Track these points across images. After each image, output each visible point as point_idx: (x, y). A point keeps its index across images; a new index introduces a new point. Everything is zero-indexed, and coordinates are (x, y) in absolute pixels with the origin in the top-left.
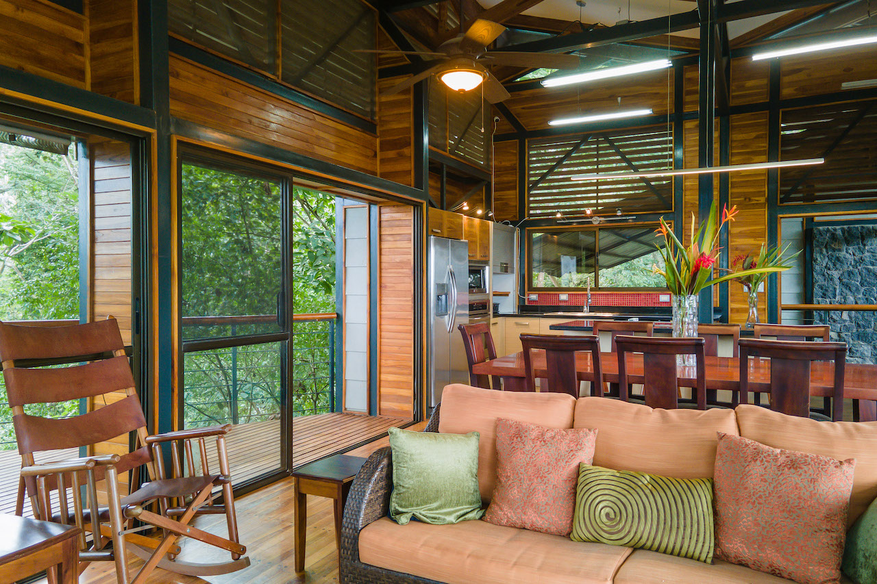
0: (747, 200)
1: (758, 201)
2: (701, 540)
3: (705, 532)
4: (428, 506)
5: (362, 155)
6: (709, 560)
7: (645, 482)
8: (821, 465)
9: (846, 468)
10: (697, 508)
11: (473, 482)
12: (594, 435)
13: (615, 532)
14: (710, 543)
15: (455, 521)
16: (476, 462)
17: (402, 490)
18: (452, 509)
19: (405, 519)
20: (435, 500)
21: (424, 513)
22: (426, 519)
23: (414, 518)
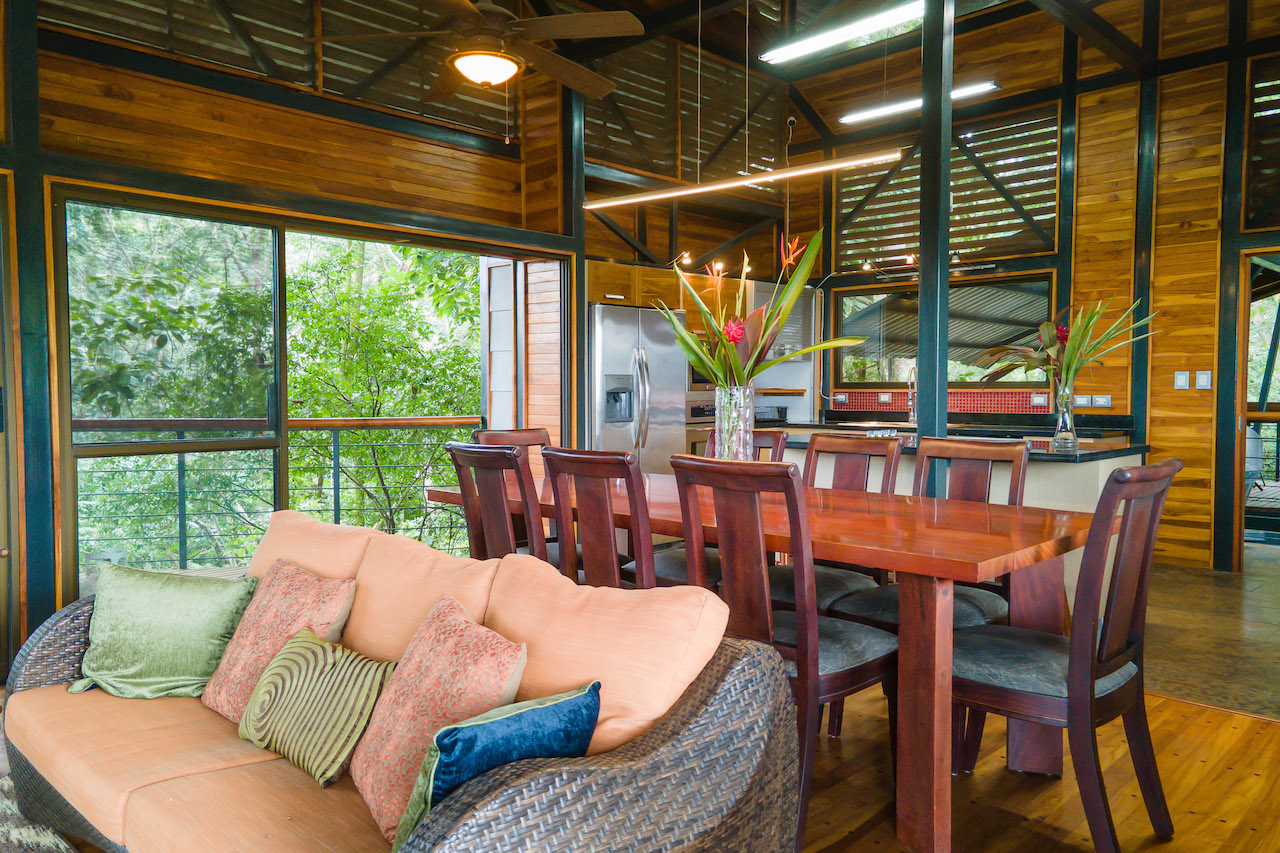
0: (1186, 226)
1: (1204, 226)
2: (325, 751)
3: (336, 740)
4: (121, 672)
5: (490, 190)
6: (321, 781)
7: (330, 661)
8: (478, 650)
9: (505, 658)
10: (346, 703)
11: (211, 646)
12: (347, 589)
13: (259, 730)
14: (336, 757)
15: (148, 695)
16: (225, 618)
17: (92, 646)
18: (163, 679)
19: (79, 685)
20: (133, 664)
21: (111, 680)
22: (110, 690)
23: (95, 686)
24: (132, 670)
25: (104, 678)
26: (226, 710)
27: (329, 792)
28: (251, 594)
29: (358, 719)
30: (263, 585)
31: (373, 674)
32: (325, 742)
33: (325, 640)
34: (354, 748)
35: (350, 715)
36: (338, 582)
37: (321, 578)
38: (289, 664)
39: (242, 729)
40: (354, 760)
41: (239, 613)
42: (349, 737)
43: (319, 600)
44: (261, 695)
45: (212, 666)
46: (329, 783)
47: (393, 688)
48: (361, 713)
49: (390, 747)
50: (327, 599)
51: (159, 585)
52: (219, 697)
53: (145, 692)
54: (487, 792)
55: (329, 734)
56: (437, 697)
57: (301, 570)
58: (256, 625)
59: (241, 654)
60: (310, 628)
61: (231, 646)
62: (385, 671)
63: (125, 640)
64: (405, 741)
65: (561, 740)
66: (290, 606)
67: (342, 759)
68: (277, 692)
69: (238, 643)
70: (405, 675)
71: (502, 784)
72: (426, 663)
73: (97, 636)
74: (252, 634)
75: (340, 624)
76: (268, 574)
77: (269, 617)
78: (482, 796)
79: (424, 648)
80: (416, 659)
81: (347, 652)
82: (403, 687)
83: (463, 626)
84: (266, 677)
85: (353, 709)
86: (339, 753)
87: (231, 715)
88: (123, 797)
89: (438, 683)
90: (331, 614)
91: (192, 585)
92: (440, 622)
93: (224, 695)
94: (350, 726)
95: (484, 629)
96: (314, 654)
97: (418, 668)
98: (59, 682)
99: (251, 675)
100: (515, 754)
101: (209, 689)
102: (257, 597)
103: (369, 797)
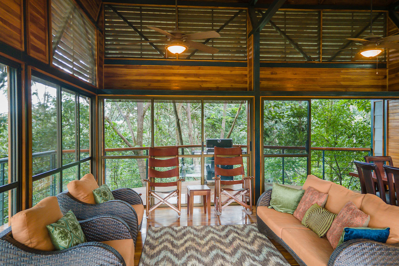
2: (321, 230)
3: (323, 228)
4: (277, 206)
5: (375, 79)
6: (320, 236)
7: (322, 211)
8: (357, 215)
9: (364, 217)
10: (325, 221)
11: (295, 204)
12: (326, 196)
13: (306, 223)
14: (323, 232)
15: (283, 212)
16: (298, 198)
17: (272, 200)
18: (285, 209)
19: (270, 207)
20: (279, 205)
21: (275, 207)
22: (275, 209)
23: (272, 208)
24: (279, 206)
25: (274, 207)
26: (299, 218)
27: (321, 239)
28: (303, 193)
29: (328, 225)
30: (306, 192)
31: (332, 216)
32: (321, 228)
33: (321, 206)
34: (327, 231)
35: (326, 224)
36: (324, 194)
37: (319, 192)
38: (312, 210)
39: (302, 222)
40: (327, 234)
41: (301, 197)
42: (326, 228)
43: (319, 197)
44: (306, 216)
45: (295, 208)
46: (322, 237)
47: (336, 219)
48: (329, 224)
49: (335, 232)
50: (321, 197)
51: (284, 189)
52: (297, 215)
53: (282, 211)
54: (356, 242)
55: (321, 227)
56: (347, 223)
57: (315, 190)
58: (305, 200)
59: (302, 207)
60: (317, 203)
61: (299, 204)
62: (335, 216)
63: (278, 199)
64: (339, 231)
65: (377, 238)
66: (312, 198)
67: (325, 232)
68: (310, 216)
69: (301, 204)
70: (339, 217)
71: (359, 241)
72: (344, 215)
73: (273, 197)
74: (304, 203)
75: (324, 203)
76: (307, 190)
77: (307, 199)
78: (354, 242)
79: (344, 212)
80: (342, 214)
81: (326, 210)
82: (339, 220)
83: (354, 209)
84: (307, 212)
85: (327, 222)
86: (324, 231)
87: (300, 219)
88: (281, 229)
89: (347, 220)
90: (322, 201)
91: (291, 190)
92: (348, 206)
93: (298, 215)
94: (326, 226)
95: (359, 210)
96: (318, 209)
97: (343, 216)
98: (266, 206)
99: (304, 212)
100: (364, 237)
101: (295, 213)
102: (305, 194)
103: (330, 241)
